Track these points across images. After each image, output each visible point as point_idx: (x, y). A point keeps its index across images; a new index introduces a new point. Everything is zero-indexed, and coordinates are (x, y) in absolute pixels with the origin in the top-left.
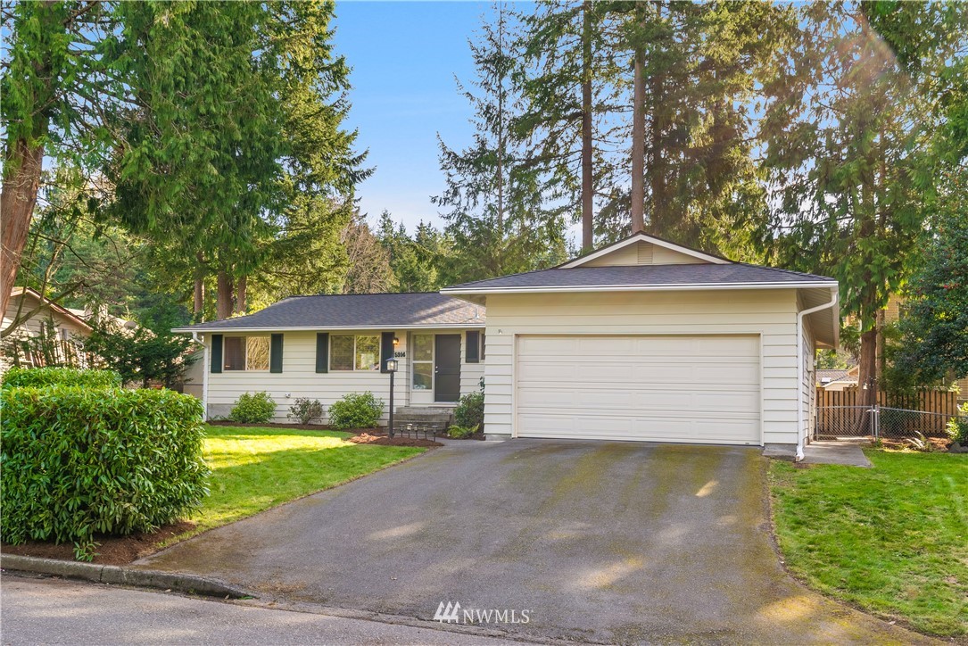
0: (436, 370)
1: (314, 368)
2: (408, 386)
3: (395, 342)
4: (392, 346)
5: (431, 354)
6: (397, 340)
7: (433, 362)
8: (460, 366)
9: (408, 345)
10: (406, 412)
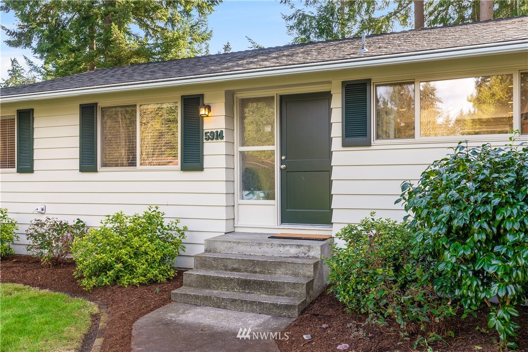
0: (282, 162)
1: (76, 164)
2: (230, 194)
3: (203, 112)
4: (199, 120)
5: (272, 133)
6: (209, 108)
7: (276, 148)
8: (330, 154)
9: (229, 116)
10: (223, 250)
